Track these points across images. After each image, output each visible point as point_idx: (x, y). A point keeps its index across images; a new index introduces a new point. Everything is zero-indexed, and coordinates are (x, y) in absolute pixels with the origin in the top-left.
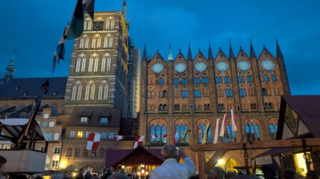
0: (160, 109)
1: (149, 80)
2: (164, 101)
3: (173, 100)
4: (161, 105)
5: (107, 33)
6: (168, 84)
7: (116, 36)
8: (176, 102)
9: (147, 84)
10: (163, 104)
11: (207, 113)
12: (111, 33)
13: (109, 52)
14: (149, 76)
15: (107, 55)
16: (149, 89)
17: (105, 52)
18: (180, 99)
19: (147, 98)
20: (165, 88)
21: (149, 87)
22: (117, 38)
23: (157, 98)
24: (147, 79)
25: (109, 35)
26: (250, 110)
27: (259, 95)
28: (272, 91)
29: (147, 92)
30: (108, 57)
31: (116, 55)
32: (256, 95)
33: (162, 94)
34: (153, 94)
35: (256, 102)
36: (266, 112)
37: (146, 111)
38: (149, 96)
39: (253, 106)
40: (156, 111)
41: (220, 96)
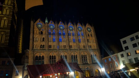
0: (41, 47)
1: (35, 32)
2: (43, 43)
3: (48, 43)
4: (41, 45)
5: (6, 7)
6: (45, 34)
7: (11, 9)
8: (50, 44)
9: (34, 34)
10: (43, 45)
11: (65, 49)
12: (9, 7)
13: (7, 17)
14: (35, 30)
15: (5, 18)
16: (34, 36)
17: (4, 17)
18: (52, 42)
19: (33, 41)
20: (44, 36)
21: (35, 35)
22: (12, 10)
23: (39, 42)
24: (34, 31)
25: (7, 8)
26: (83, 48)
27: (86, 42)
28: (91, 40)
29: (34, 38)
30: (6, 20)
31: (11, 19)
32: (85, 42)
33: (42, 39)
34: (37, 39)
35: (85, 45)
36: (89, 49)
37: (33, 48)
38: (35, 40)
39: (84, 47)
40: (39, 48)
41: (70, 42)
